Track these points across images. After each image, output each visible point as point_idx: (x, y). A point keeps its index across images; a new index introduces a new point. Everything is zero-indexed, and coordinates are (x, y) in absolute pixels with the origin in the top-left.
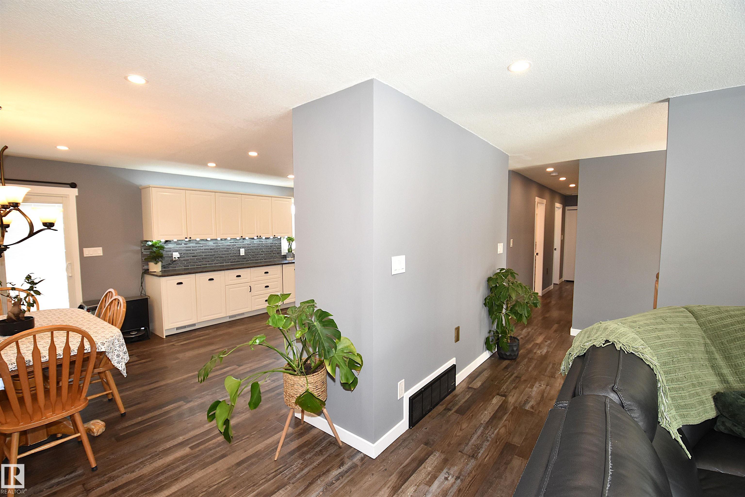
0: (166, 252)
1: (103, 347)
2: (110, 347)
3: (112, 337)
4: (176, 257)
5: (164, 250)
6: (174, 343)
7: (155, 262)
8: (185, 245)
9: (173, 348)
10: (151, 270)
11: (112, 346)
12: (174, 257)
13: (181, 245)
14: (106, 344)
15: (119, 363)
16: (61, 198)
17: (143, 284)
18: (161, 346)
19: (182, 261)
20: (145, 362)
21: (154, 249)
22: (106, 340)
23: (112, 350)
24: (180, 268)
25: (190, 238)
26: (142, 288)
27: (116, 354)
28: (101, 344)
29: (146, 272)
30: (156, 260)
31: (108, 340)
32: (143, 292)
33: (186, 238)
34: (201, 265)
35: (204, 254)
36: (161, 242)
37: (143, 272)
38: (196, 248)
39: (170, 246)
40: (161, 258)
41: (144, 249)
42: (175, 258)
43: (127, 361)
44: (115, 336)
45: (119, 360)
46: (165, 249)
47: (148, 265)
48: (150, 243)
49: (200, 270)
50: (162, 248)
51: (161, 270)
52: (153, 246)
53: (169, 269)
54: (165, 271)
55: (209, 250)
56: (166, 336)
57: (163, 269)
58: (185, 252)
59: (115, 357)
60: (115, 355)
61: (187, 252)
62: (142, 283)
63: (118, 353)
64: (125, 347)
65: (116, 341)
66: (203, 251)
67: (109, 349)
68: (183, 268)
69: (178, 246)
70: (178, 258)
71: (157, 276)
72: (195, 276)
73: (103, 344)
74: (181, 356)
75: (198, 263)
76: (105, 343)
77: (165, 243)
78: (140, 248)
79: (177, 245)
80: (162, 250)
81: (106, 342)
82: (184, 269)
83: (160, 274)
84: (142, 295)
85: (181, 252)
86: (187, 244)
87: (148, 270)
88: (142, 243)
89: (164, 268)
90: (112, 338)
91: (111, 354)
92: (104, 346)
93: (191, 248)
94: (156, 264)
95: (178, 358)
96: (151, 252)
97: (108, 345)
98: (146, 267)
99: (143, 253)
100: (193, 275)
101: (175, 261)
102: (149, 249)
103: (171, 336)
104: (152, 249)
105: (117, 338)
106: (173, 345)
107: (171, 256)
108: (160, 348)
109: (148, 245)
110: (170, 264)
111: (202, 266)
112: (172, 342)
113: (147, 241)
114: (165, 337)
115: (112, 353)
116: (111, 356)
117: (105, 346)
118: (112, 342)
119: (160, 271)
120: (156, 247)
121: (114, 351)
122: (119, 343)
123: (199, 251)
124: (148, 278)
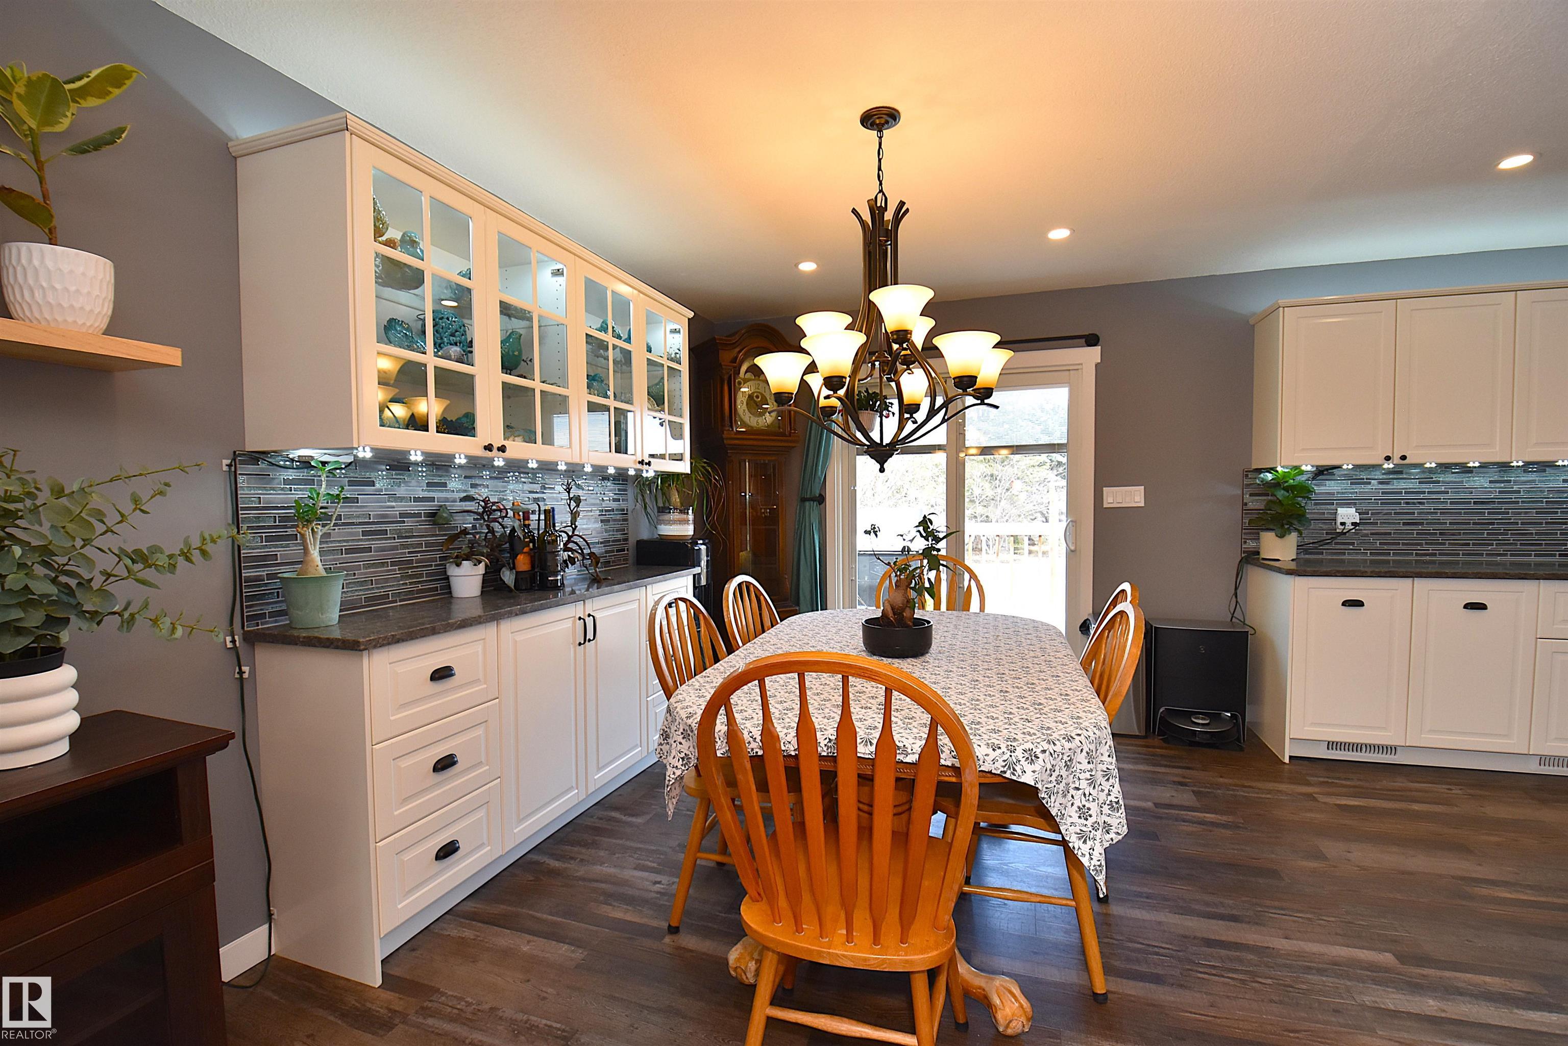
0: (1316, 504)
1: (1028, 768)
2: (1057, 773)
3: (1070, 739)
4: (1348, 522)
5: (1310, 499)
6: (1316, 790)
7: (1279, 531)
8: (1381, 486)
9: (1311, 811)
10: (1263, 555)
11: (1064, 773)
12: (1339, 520)
13: (1369, 487)
14: (1040, 761)
15: (1083, 837)
16: (1068, 372)
17: (1238, 591)
18: (1271, 786)
19: (1366, 535)
20: (1213, 824)
21: (1280, 494)
22: (1046, 746)
23: (1062, 786)
24: (1359, 557)
25: (1404, 458)
26: (1237, 602)
27: (1077, 803)
28: (1027, 755)
29: (1252, 558)
30: (1282, 526)
31: (1051, 748)
32: (1238, 614)
33: (1388, 458)
34: (1435, 555)
35: (1448, 519)
36: (1302, 473)
37: (1242, 558)
38: (1422, 496)
39: (1331, 487)
40: (1299, 521)
41: (1251, 495)
42: (1343, 524)
43: (1120, 837)
44: (1082, 738)
45: (1084, 829)
46: (1313, 496)
47: (1259, 539)
48: (1269, 476)
49: (1431, 569)
50: (1303, 491)
51: (1294, 557)
52: (1276, 484)
53: (1321, 556)
54: (1308, 561)
55: (1472, 506)
56: (1291, 757)
57: (1302, 556)
58: (1379, 507)
59: (1073, 812)
60: (1075, 808)
61: (1386, 507)
62: (1236, 589)
63: (1084, 802)
64: (1117, 786)
65: (1082, 758)
66: (1449, 506)
67: (1053, 778)
68: (1369, 557)
69: (1357, 489)
70: (1353, 524)
71: (1279, 570)
72: (1411, 582)
73: (1032, 757)
74: (1333, 849)
75: (1425, 547)
76: (1040, 755)
77: (1314, 479)
78: (1240, 492)
79: (1352, 484)
80: (1304, 498)
81: (1044, 751)
82: (1371, 561)
83: (1293, 566)
84: (1234, 620)
85: (1364, 508)
86: (1388, 483)
87: (1258, 553)
88: (1247, 476)
89: (1306, 552)
90: (1067, 745)
91: (1060, 799)
92: (1033, 767)
93: (1404, 496)
94: (1281, 536)
95: (1319, 856)
96: (1269, 505)
97: (1049, 767)
98: (1251, 544)
99: (1246, 504)
100: (1404, 584)
101: (1343, 533)
102: (1267, 495)
103: (1306, 763)
104: (1273, 495)
105: (1086, 749)
106: (1311, 797)
107: (1332, 517)
108: (1269, 792)
109: (1263, 480)
110: (1322, 542)
111: (1438, 558)
112: (1309, 784)
113: (1260, 471)
114: (1287, 760)
115: (1065, 796)
116: (1057, 804)
117: (1037, 767)
118: (1066, 758)
119: (1293, 560)
120: (1286, 489)
121: (1072, 792)
122: (1091, 766)
123: (1432, 506)
124: (1254, 575)
